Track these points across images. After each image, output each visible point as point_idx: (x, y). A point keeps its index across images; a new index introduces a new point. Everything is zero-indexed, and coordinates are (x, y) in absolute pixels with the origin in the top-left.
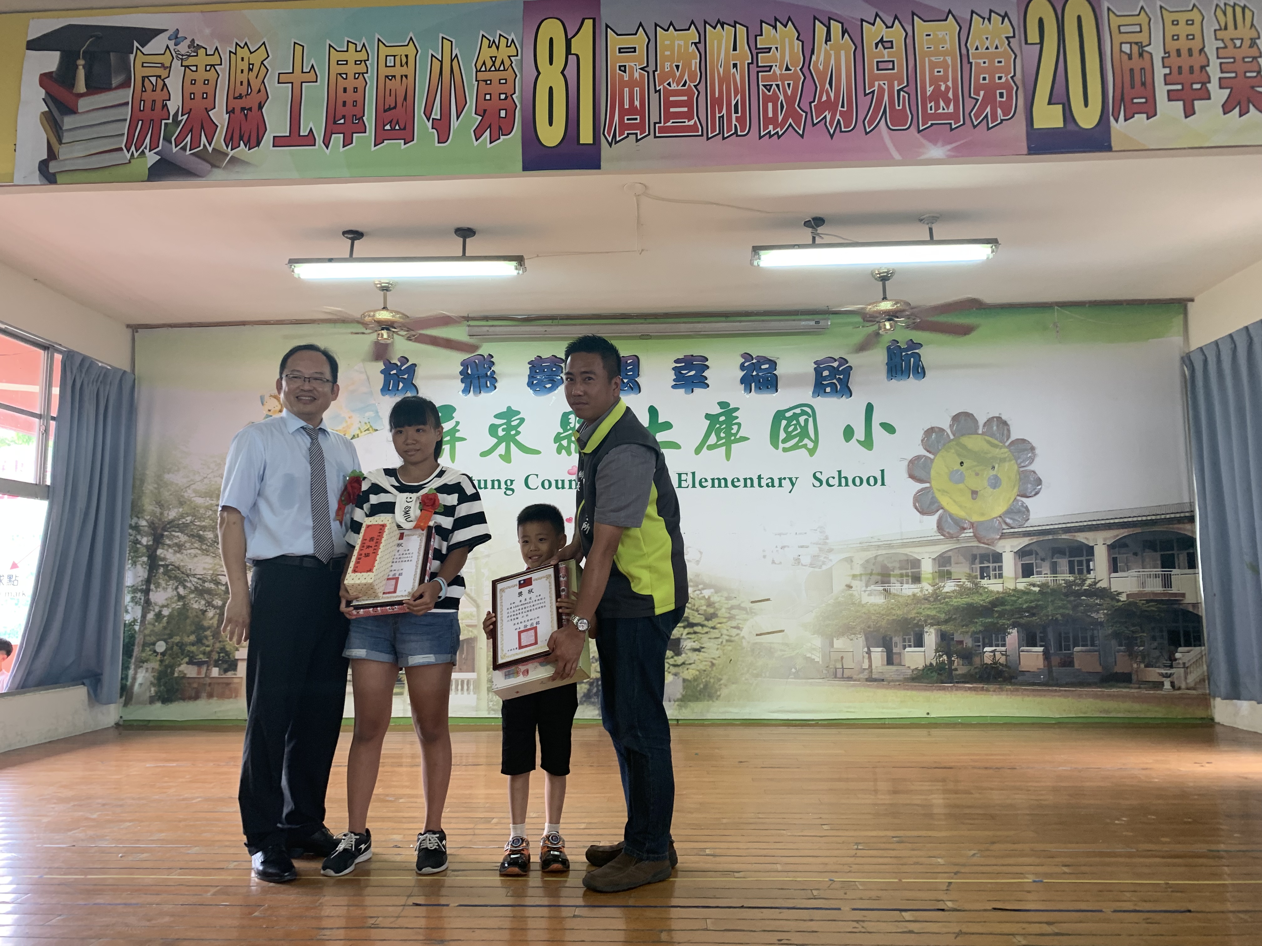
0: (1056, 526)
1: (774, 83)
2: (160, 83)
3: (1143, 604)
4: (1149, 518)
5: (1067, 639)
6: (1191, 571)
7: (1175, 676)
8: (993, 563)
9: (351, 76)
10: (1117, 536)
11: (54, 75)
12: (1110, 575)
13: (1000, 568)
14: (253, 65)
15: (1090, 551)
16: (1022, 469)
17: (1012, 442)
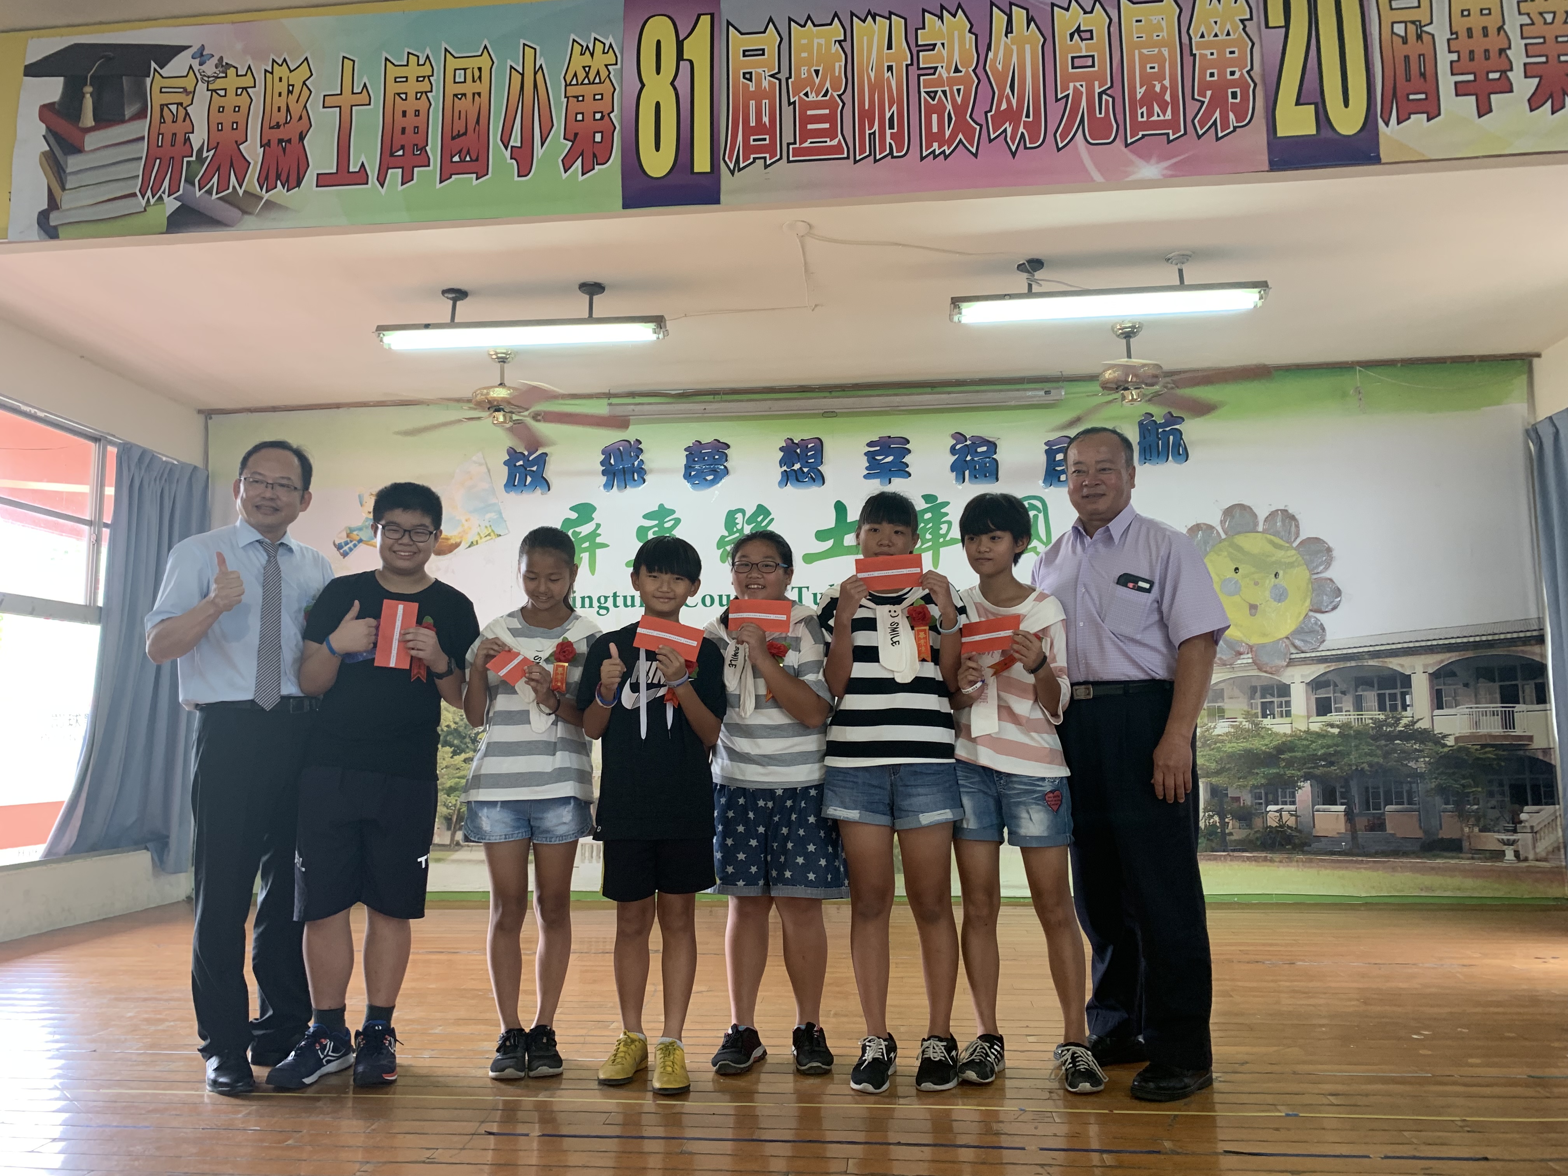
0: (1361, 650)
1: (939, 89)
2: (182, 112)
3: (1477, 750)
4: (1484, 638)
5: (1376, 795)
6: (1541, 707)
7: (1519, 843)
8: (1279, 696)
9: (411, 96)
10: (1442, 661)
11: (56, 106)
12: (1432, 712)
13: (1288, 703)
14: (293, 86)
15: (1406, 681)
16: (1315, 576)
17: (1301, 543)
